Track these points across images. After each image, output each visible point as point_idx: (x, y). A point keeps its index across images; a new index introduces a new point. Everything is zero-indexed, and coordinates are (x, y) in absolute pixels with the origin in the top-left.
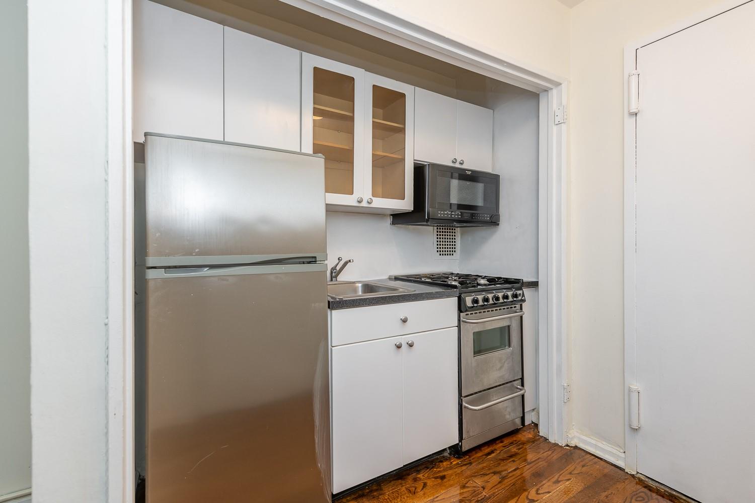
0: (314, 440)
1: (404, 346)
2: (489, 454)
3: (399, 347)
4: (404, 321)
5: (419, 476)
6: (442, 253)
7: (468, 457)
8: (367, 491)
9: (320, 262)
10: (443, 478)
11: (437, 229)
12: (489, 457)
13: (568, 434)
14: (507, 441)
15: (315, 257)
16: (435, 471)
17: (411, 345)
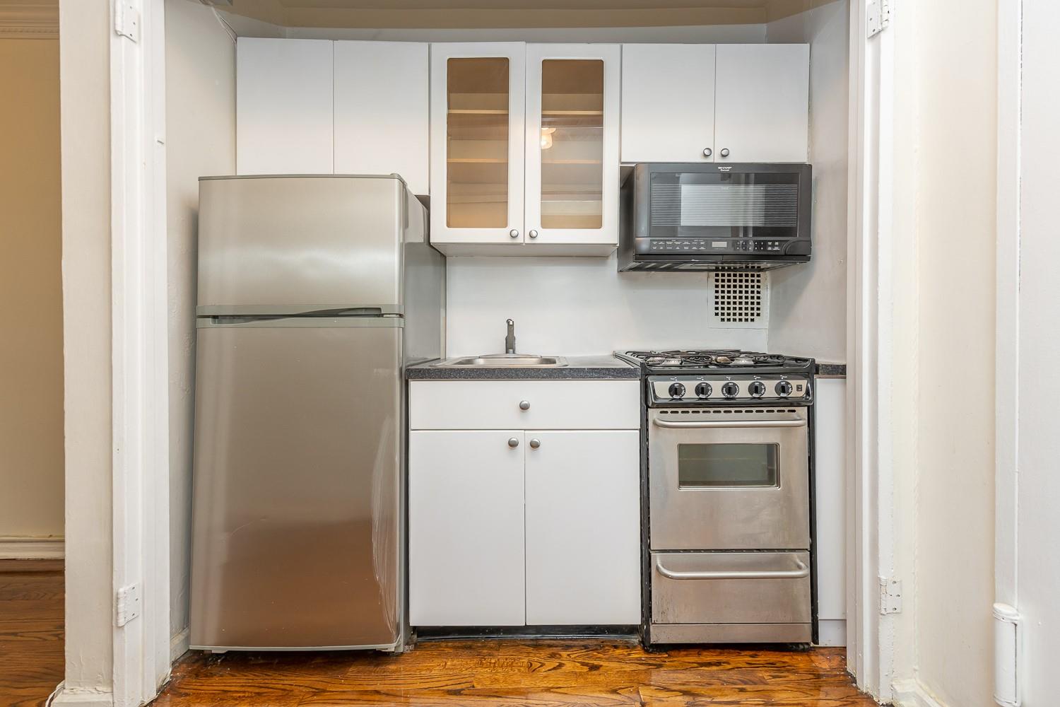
0: (371, 544)
1: (523, 446)
2: (709, 664)
3: (513, 445)
4: (524, 408)
5: (562, 653)
6: (726, 317)
7: (667, 655)
8: (479, 645)
9: (388, 316)
10: (594, 668)
11: (717, 275)
12: (703, 668)
13: (893, 683)
14: (763, 657)
15: (379, 309)
16: (594, 655)
17: (534, 446)
